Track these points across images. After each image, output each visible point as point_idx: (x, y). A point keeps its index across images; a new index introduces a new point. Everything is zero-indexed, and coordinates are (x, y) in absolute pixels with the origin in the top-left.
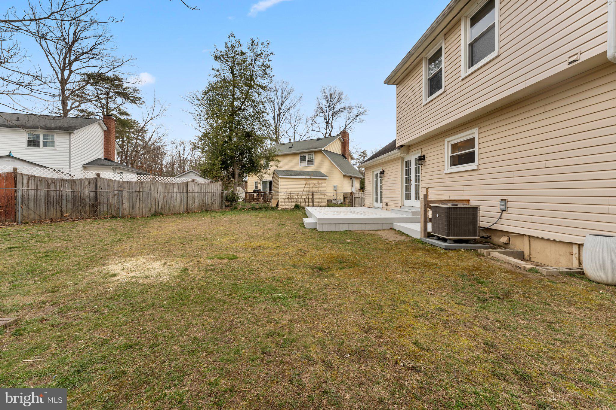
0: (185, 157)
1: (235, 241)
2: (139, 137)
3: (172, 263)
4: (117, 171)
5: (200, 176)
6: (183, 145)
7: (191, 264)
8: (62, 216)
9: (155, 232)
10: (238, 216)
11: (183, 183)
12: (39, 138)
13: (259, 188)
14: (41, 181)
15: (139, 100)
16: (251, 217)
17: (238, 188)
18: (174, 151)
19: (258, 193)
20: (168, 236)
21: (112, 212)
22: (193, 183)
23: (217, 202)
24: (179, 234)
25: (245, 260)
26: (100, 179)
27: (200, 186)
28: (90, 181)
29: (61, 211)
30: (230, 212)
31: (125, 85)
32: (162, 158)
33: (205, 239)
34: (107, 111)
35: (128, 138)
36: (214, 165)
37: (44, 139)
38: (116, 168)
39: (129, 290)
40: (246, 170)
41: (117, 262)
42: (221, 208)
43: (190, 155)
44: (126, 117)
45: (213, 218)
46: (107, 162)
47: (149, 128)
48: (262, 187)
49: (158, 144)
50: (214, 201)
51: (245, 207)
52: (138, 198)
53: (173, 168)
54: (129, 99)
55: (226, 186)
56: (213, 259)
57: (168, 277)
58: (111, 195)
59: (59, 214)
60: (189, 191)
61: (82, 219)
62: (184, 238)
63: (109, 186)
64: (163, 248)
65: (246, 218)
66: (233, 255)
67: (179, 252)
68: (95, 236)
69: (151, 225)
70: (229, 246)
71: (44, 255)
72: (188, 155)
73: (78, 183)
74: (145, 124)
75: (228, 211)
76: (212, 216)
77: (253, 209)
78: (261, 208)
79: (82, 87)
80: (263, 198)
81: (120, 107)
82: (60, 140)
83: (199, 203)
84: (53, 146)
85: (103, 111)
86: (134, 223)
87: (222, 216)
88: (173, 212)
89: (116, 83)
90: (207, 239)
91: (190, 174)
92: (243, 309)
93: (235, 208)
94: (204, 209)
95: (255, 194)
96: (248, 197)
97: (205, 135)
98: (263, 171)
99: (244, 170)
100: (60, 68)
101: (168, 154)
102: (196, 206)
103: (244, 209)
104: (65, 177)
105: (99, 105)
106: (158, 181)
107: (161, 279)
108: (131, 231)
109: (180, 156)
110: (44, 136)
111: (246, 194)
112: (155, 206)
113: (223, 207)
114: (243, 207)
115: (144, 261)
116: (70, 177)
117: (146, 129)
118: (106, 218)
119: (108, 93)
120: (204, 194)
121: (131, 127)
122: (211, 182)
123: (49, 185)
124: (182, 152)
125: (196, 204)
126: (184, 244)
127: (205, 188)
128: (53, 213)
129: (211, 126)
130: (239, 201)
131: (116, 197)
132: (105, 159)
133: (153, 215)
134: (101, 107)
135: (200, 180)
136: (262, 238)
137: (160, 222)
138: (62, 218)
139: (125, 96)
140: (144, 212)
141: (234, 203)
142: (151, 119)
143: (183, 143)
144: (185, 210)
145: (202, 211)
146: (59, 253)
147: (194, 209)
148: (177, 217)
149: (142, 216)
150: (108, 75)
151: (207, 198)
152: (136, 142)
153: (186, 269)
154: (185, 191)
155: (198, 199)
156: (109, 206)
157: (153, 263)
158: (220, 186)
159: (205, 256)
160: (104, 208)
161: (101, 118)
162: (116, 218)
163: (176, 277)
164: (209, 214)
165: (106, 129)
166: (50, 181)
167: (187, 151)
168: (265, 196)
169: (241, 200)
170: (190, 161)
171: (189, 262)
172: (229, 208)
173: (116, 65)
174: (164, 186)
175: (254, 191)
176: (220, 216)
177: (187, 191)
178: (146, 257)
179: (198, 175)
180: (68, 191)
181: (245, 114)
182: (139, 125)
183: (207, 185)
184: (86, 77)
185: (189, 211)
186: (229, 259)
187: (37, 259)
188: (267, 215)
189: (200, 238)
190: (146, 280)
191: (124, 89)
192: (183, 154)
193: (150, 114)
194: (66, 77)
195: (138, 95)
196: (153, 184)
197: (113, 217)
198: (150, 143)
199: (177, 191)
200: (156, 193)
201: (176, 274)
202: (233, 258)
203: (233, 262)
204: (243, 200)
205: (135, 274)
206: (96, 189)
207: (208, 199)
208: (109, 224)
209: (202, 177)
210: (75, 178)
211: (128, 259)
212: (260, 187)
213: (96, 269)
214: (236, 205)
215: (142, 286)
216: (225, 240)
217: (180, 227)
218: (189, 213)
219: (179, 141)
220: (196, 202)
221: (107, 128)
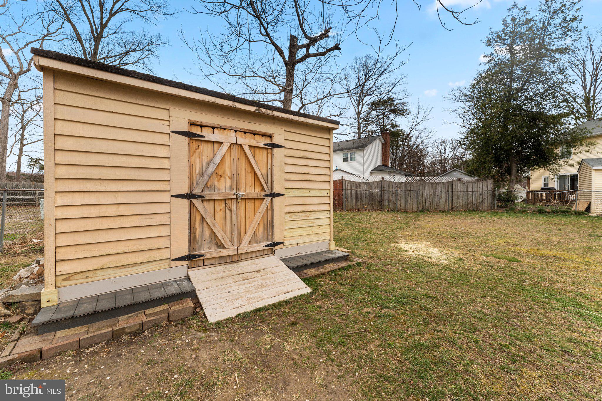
0: (446, 156)
1: (515, 245)
2: (406, 144)
3: (447, 252)
4: (391, 174)
5: (465, 174)
6: (444, 144)
7: (466, 256)
8: (363, 208)
9: (426, 225)
10: (516, 219)
11: (448, 182)
12: (348, 156)
13: (550, 186)
14: (353, 184)
15: (406, 111)
16: (538, 221)
17: (516, 186)
18: (435, 152)
19: (550, 192)
20: (438, 229)
21: (392, 207)
22: (458, 182)
23: (486, 202)
24: (448, 229)
25: (531, 266)
26: (384, 181)
27: (466, 184)
28: (377, 182)
29: (363, 204)
30: (505, 214)
31: (396, 102)
32: (423, 159)
33: (476, 237)
34: (383, 127)
35: (397, 146)
36: (485, 162)
37: (350, 156)
38: (390, 172)
39: (419, 263)
40: (528, 163)
41: (405, 243)
42: (492, 208)
43: (452, 153)
44: (396, 129)
45: (482, 218)
46: (384, 168)
47: (414, 134)
48: (556, 183)
49: (421, 147)
50: (482, 201)
51: (527, 209)
52: (409, 196)
53: (434, 168)
54: (398, 113)
55: (497, 185)
56: (488, 256)
57: (447, 261)
58: (391, 193)
59: (362, 206)
60: (454, 190)
61: (374, 210)
62: (454, 234)
63: (389, 186)
64: (437, 238)
65: (529, 222)
66: (514, 258)
67: (452, 244)
68: (384, 222)
69: (422, 219)
70: (507, 248)
71: (362, 230)
72: (448, 153)
73: (372, 184)
74: (411, 131)
75: (501, 213)
76: (481, 216)
77: (541, 212)
78: (554, 212)
79: (368, 114)
80: (559, 199)
81: (393, 121)
82: (358, 155)
83: (465, 202)
84: (355, 160)
85: (381, 128)
86: (408, 216)
87: (493, 217)
88: (438, 210)
89: (390, 103)
90: (479, 238)
91: (454, 173)
92: (533, 308)
93: (512, 210)
94: (471, 209)
95: (544, 194)
96: (531, 196)
97: (472, 131)
98: (561, 162)
99: (526, 163)
100: (357, 105)
101: (429, 155)
102: (461, 204)
103: (525, 211)
104: (365, 181)
105: (378, 124)
106: (426, 181)
107: (441, 262)
108: (407, 222)
109: (441, 155)
110: (351, 154)
111: (528, 194)
112: (423, 202)
113: (494, 207)
114: (524, 209)
115: (424, 245)
116: (367, 181)
117: (410, 136)
118: (388, 211)
119: (384, 113)
120: (471, 193)
121: (399, 136)
122: (478, 180)
123: (357, 186)
124: (443, 151)
125: (462, 202)
126: (455, 239)
127: (471, 186)
128: (359, 206)
129: (479, 119)
130: (517, 201)
131: (394, 195)
132: (383, 165)
133: (421, 211)
134: (380, 125)
135: (466, 178)
136: (558, 248)
137: (429, 217)
138: (364, 209)
139: (395, 112)
140: (414, 208)
141: (509, 204)
142: (416, 126)
143: (444, 142)
144: (450, 208)
145: (468, 211)
146: (369, 230)
147: (459, 208)
148: (443, 214)
149: (413, 212)
150: (385, 99)
151: (474, 197)
152: (404, 149)
153: (462, 259)
154: (450, 190)
155: (464, 198)
156: (389, 202)
157: (432, 249)
158: (490, 184)
159: (480, 252)
160: (386, 203)
161: (379, 134)
162: (394, 211)
163: (454, 263)
164: (477, 214)
165: (383, 142)
166: (357, 184)
167: (449, 149)
168: (562, 196)
169: (520, 200)
170: (452, 159)
171: (463, 254)
172: (502, 209)
173: (390, 88)
174: (430, 185)
175: (542, 189)
176: (491, 217)
177: (452, 190)
178: (425, 243)
179: (464, 173)
180: (366, 191)
181: (529, 94)
182: (405, 133)
183: (474, 184)
184: (370, 106)
185: (454, 209)
186: (510, 261)
187: (360, 232)
188: (565, 221)
189: (471, 236)
190: (429, 259)
191: (395, 106)
192: (444, 153)
193: (415, 121)
194: (360, 110)
195: (405, 108)
196: (421, 184)
197: (392, 211)
198: (415, 147)
199: (443, 190)
200: (424, 192)
201: (453, 261)
202: (514, 260)
203: (514, 265)
204: (522, 201)
205: (420, 253)
206: (382, 189)
207: (475, 199)
208: (390, 215)
209: (468, 175)
210: (370, 181)
211: (412, 242)
212: (554, 184)
213: (392, 245)
214: (513, 206)
215: (428, 262)
216: (501, 241)
217: (448, 223)
218: (454, 211)
219: (440, 141)
220: (461, 200)
221: (385, 141)
